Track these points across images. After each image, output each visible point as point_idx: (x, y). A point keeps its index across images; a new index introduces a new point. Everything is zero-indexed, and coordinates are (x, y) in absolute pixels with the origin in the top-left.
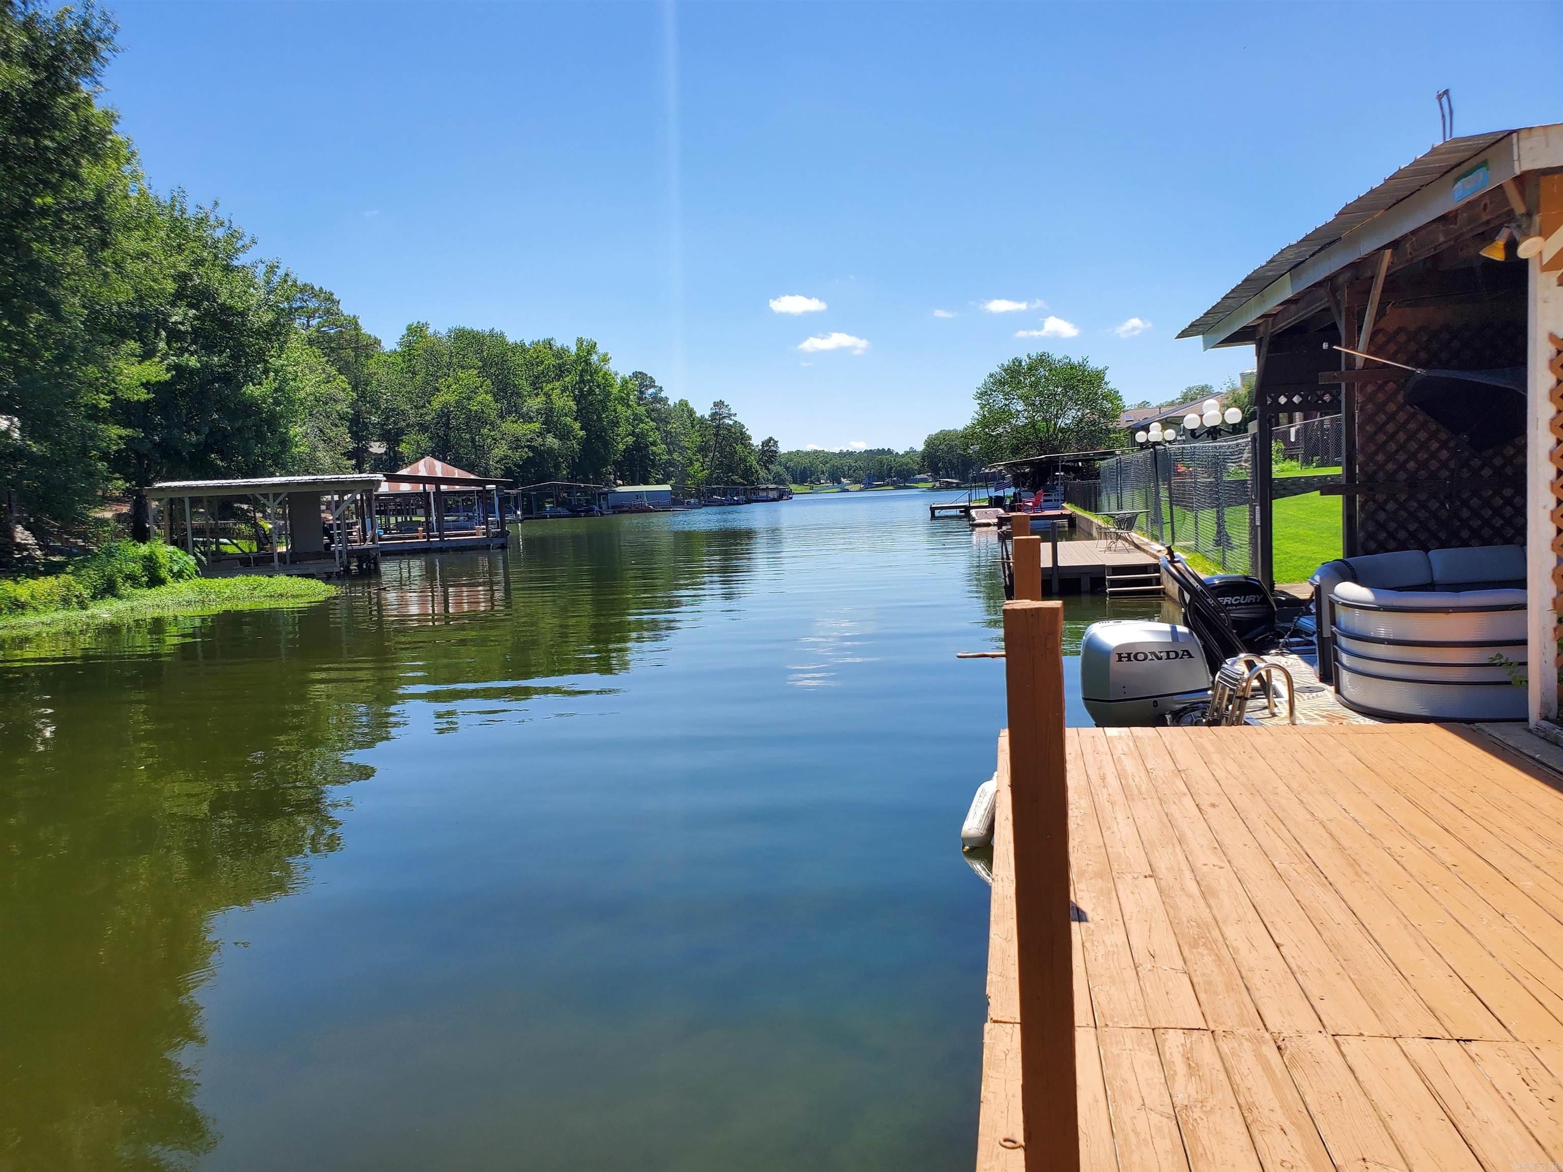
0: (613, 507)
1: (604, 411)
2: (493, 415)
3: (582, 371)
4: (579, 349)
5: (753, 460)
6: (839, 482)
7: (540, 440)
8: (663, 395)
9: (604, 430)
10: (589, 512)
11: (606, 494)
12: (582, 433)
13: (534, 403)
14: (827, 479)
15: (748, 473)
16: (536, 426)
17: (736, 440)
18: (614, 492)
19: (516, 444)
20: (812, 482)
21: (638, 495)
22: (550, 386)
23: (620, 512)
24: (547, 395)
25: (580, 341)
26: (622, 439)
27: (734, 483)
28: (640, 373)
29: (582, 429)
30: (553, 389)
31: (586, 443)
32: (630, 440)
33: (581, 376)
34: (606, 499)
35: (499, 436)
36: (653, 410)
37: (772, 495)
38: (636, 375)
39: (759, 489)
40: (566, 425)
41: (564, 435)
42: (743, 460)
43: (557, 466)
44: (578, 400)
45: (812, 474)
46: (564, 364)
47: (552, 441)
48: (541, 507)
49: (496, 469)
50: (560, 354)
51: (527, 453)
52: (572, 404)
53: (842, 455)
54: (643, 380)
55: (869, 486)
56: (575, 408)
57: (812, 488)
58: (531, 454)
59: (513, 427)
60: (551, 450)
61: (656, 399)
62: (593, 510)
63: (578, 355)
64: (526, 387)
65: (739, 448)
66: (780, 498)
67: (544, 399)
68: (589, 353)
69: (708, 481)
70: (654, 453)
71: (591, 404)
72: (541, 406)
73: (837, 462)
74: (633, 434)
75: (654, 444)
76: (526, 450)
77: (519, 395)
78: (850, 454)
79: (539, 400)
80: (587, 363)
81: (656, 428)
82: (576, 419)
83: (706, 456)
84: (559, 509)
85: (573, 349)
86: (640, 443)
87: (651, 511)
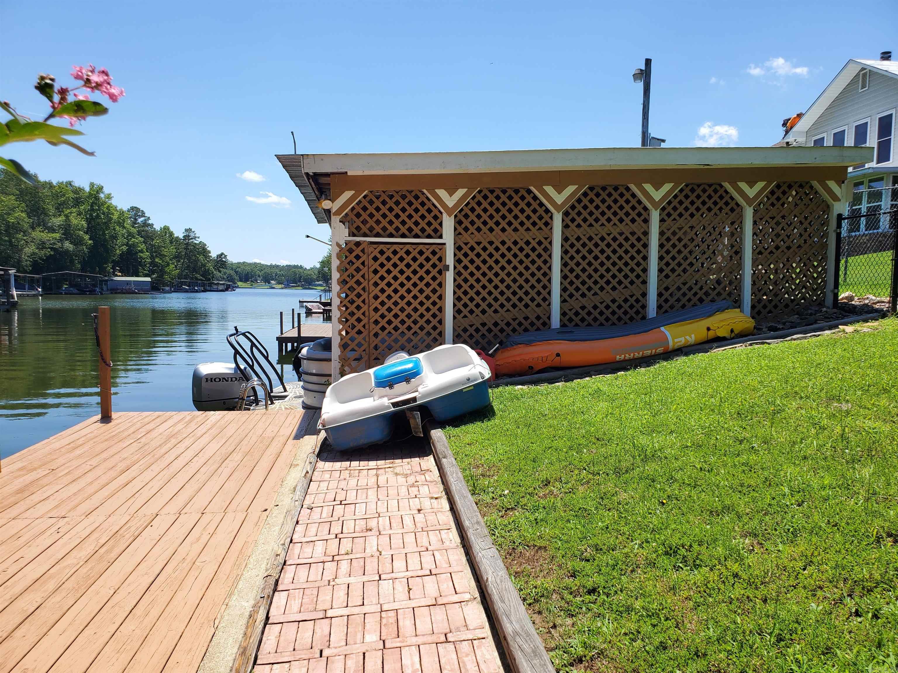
0: (111, 290)
1: (107, 230)
2: (26, 226)
3: (93, 203)
4: (91, 189)
5: (210, 266)
6: (269, 283)
7: (60, 244)
8: (150, 222)
9: (105, 240)
10: (92, 292)
11: (107, 281)
12: (90, 242)
13: (58, 221)
14: (262, 280)
15: (206, 274)
16: (57, 235)
17: (199, 253)
18: (112, 280)
19: (42, 245)
20: (252, 281)
21: (128, 283)
22: (69, 211)
23: (116, 293)
24: (67, 216)
25: (92, 185)
26: (119, 247)
27: (197, 279)
28: (136, 207)
29: (90, 239)
30: (71, 213)
31: (93, 249)
32: (125, 248)
33: (92, 206)
34: (106, 284)
35: (29, 241)
36: (143, 231)
37: (221, 287)
38: (133, 208)
39: (213, 283)
40: (79, 236)
41: (78, 242)
42: (204, 265)
43: (72, 262)
44: (89, 221)
45: (252, 277)
46: (80, 198)
47: (68, 245)
48: (59, 287)
49: (27, 261)
50: (78, 191)
51: (49, 252)
52: (84, 223)
53: (272, 267)
54: (136, 212)
55: (287, 286)
56: (85, 225)
57: (252, 285)
58: (52, 253)
59: (39, 234)
60: (67, 251)
61: (146, 224)
62: (95, 291)
63: (90, 193)
64: (52, 211)
65: (201, 258)
66: (226, 290)
67: (64, 218)
68: (98, 192)
69: (180, 276)
70: (141, 258)
71: (99, 224)
72: (62, 223)
73: (268, 271)
74: (127, 244)
75: (142, 251)
76: (49, 250)
77: (46, 215)
78: (277, 266)
79: (60, 219)
80: (97, 198)
81: (144, 242)
82: (86, 233)
83: (179, 261)
84: (71, 289)
85: (87, 189)
86: (132, 250)
87: (136, 293)
